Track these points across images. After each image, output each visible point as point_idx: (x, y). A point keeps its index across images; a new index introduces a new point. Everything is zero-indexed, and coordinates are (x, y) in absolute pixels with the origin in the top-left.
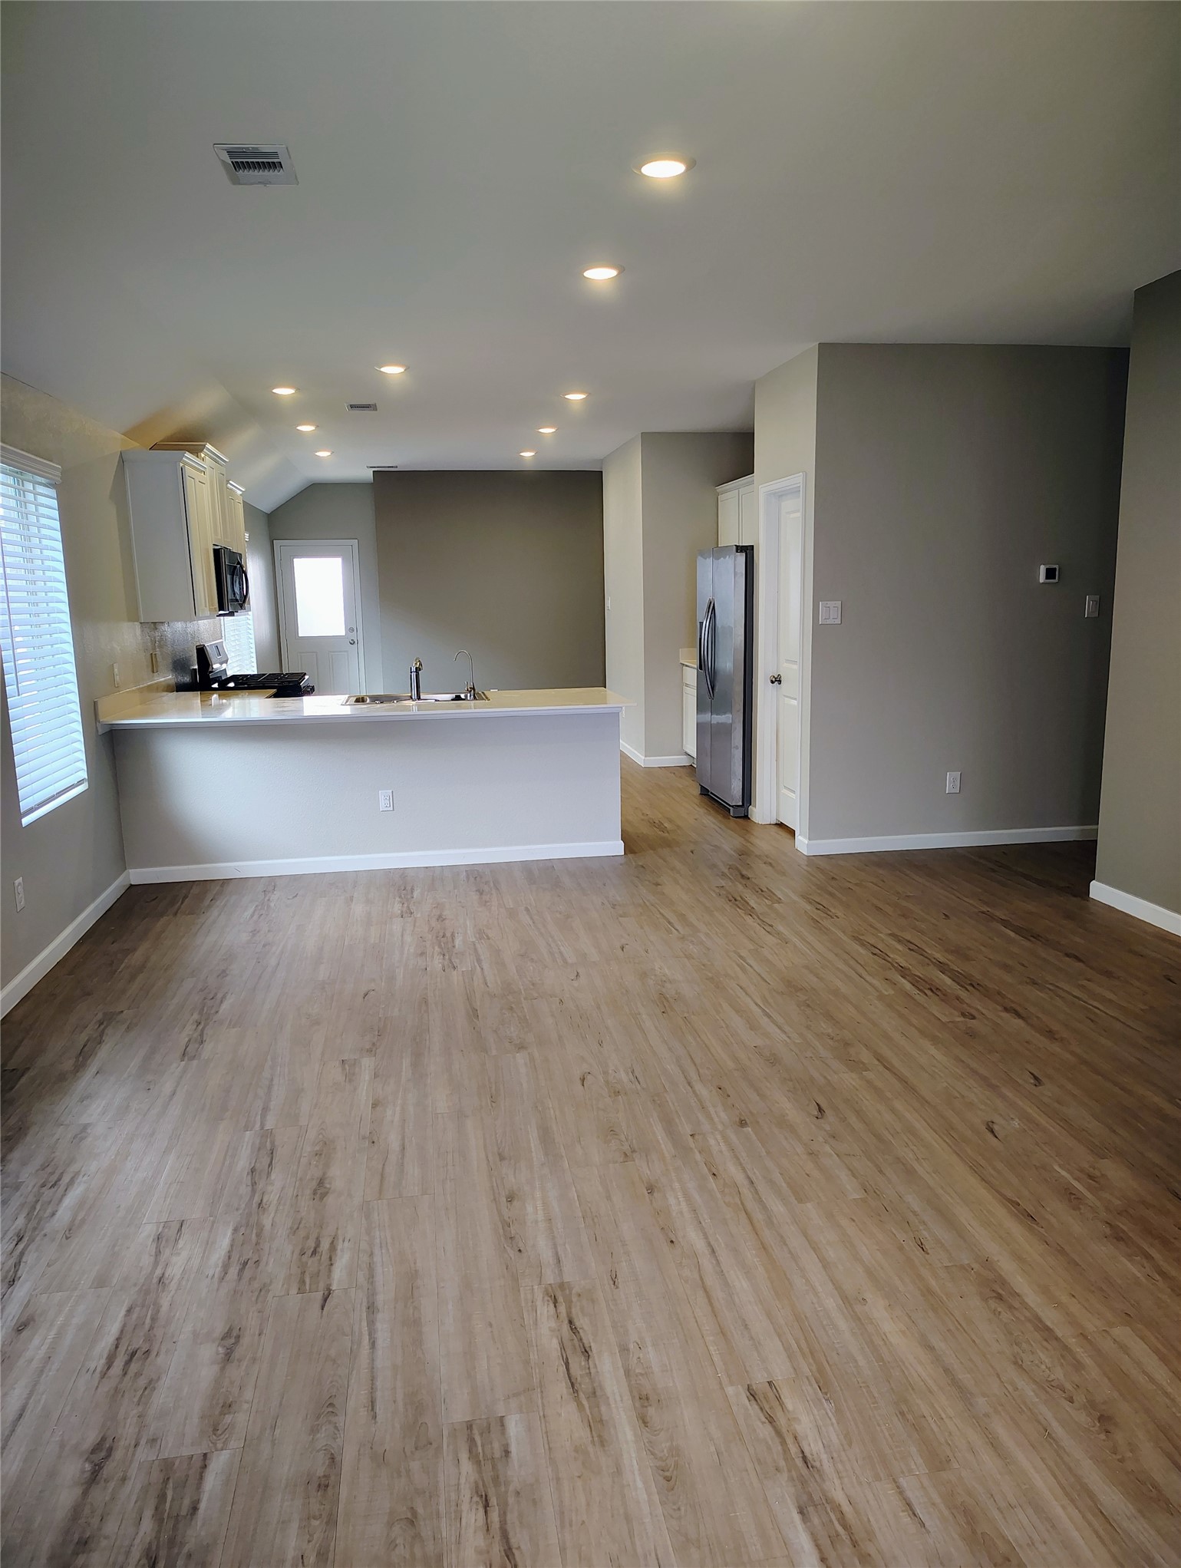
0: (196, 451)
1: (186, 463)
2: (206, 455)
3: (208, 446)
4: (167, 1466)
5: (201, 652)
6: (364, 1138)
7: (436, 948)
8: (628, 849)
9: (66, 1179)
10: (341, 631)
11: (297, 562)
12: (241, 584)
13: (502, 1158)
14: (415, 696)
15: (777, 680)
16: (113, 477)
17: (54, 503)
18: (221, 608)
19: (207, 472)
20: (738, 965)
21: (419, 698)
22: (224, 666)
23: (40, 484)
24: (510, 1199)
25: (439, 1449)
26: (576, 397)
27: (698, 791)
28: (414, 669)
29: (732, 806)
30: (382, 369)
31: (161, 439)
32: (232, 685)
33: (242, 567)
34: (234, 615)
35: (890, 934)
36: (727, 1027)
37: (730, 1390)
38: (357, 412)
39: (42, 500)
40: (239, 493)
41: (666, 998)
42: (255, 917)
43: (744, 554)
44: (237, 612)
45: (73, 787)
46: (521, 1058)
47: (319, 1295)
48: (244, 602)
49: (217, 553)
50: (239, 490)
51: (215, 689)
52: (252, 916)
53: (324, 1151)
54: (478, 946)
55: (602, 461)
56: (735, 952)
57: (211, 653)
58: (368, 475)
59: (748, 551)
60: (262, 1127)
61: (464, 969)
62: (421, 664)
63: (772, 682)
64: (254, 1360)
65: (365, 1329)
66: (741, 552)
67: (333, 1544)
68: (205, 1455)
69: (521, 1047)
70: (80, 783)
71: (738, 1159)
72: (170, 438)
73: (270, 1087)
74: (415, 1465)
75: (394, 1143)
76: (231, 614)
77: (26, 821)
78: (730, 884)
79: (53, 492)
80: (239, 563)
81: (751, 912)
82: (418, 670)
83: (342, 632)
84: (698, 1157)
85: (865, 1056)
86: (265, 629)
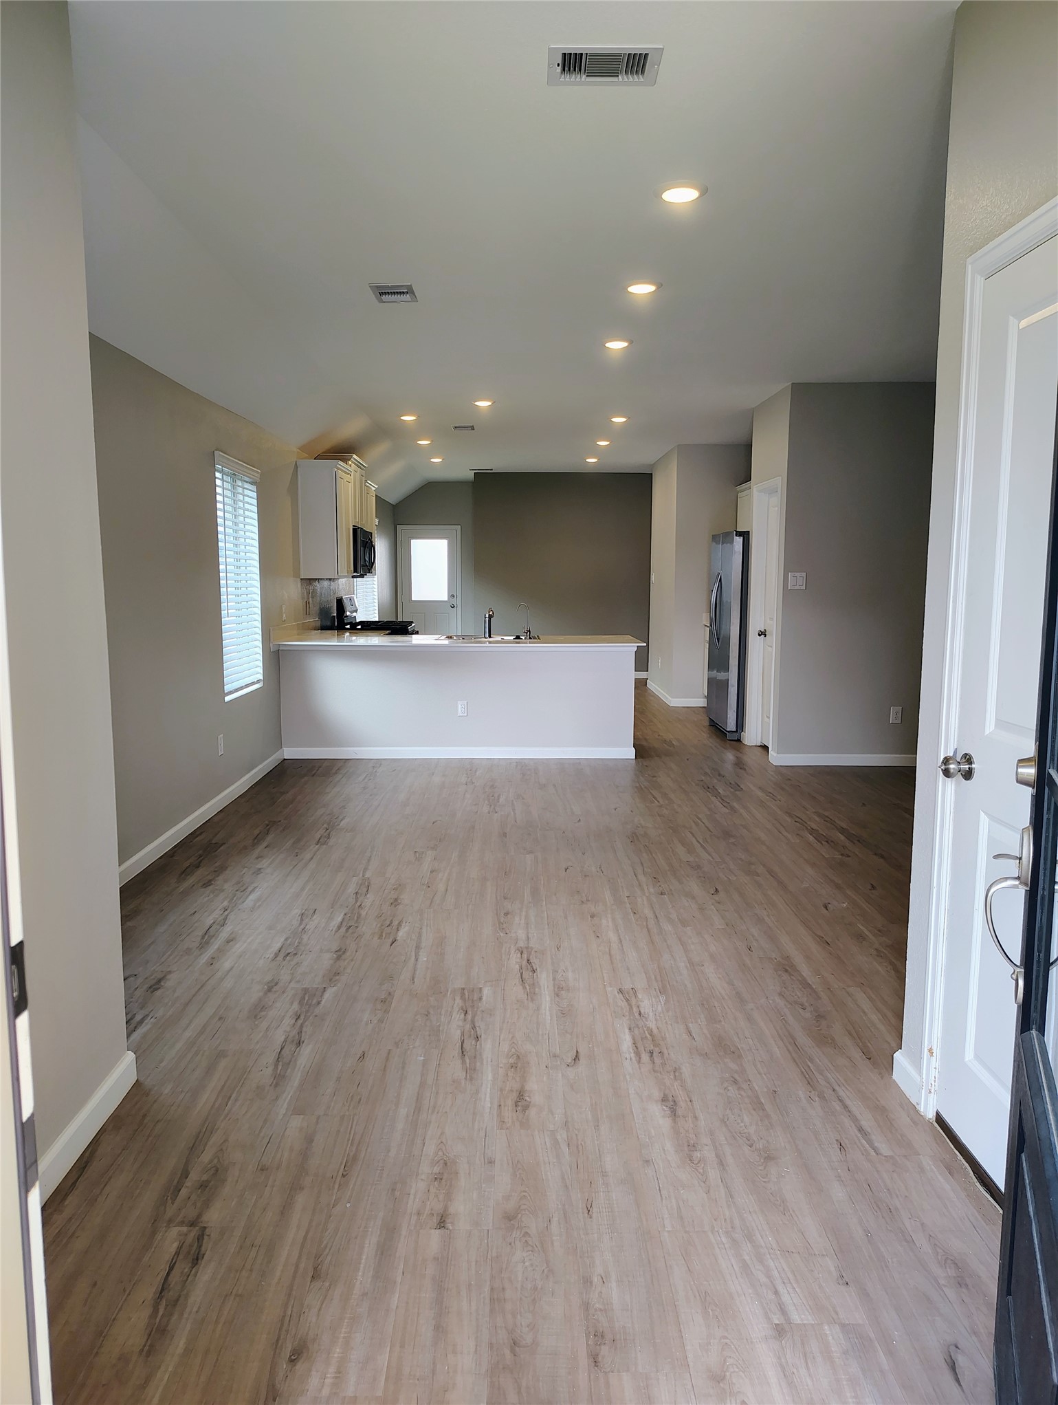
0: (345, 460)
1: (338, 469)
2: (353, 462)
3: (355, 456)
4: (306, 991)
5: (340, 602)
6: (423, 885)
7: (486, 802)
8: (639, 755)
9: (250, 889)
10: (444, 597)
11: (413, 542)
12: (370, 555)
13: (505, 898)
14: (487, 635)
15: (762, 634)
16: (290, 479)
17: (255, 495)
18: (355, 570)
19: (352, 475)
20: (694, 822)
21: (490, 637)
22: (354, 614)
23: (247, 482)
24: (506, 914)
25: (446, 994)
26: (619, 420)
27: (707, 723)
28: (487, 616)
29: (728, 732)
30: (476, 403)
31: (324, 450)
32: (359, 627)
33: (372, 542)
34: (363, 577)
35: (815, 812)
36: (673, 851)
37: (609, 989)
38: (457, 431)
39: (247, 492)
40: (374, 489)
41: (637, 836)
42: (366, 780)
43: (742, 538)
44: (366, 575)
45: (253, 683)
46: (529, 858)
47: (390, 941)
48: (372, 567)
49: (355, 531)
50: (373, 486)
51: (348, 629)
52: (364, 779)
53: (400, 887)
54: (514, 802)
55: (652, 466)
56: (695, 815)
57: (346, 603)
58: (471, 475)
59: (745, 535)
60: (363, 876)
61: (502, 813)
62: (493, 613)
63: (759, 635)
64: (352, 960)
65: (413, 954)
66: (740, 536)
67: (386, 1019)
68: (324, 988)
69: (531, 852)
70: (258, 682)
71: (653, 908)
72: (329, 451)
73: (369, 861)
74: (432, 999)
75: (441, 887)
76: (362, 576)
77: (227, 699)
78: (709, 779)
79: (254, 488)
80: (370, 539)
81: (717, 795)
82: (490, 617)
83: (446, 598)
84: (628, 905)
85: (761, 869)
86: (387, 593)
